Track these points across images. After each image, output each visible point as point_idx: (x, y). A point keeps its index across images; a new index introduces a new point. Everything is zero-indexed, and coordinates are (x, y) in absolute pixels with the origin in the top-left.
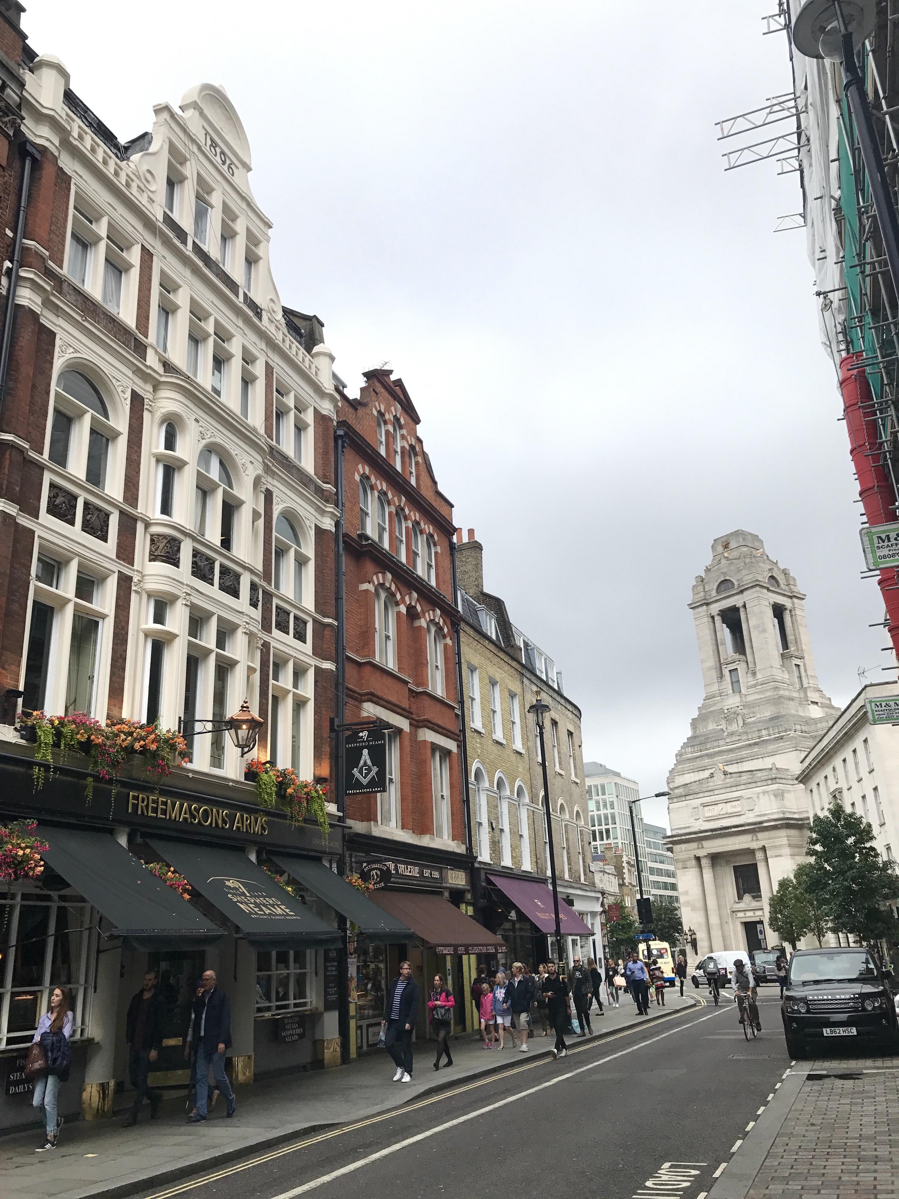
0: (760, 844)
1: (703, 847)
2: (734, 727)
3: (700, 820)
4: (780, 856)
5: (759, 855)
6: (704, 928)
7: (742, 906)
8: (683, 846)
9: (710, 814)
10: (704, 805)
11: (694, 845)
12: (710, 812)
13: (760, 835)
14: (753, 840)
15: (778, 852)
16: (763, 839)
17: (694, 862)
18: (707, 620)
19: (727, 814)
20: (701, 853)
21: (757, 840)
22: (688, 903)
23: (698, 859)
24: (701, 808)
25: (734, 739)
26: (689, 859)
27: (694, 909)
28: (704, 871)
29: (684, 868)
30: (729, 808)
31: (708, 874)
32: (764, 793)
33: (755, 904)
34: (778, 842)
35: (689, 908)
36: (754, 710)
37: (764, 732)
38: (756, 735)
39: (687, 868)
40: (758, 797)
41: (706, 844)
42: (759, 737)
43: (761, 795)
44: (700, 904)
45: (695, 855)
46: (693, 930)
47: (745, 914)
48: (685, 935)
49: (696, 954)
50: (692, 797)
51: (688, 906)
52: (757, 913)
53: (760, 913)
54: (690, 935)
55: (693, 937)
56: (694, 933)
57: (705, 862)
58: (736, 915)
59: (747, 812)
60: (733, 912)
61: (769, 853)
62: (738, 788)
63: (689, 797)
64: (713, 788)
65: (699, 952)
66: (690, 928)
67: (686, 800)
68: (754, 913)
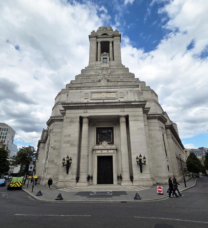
0: (125, 114)
1: (87, 112)
3: (88, 99)
4: (138, 120)
5: (123, 120)
7: (100, 147)
8: (73, 111)
10: (92, 92)
11: (82, 111)
12: (95, 96)
13: (126, 110)
14: (121, 111)
15: (136, 118)
16: (127, 111)
17: (79, 119)
18: (95, 42)
19: (106, 98)
20: (83, 115)
21: (124, 111)
23: (81, 118)
24: (90, 94)
26: (76, 118)
27: (72, 145)
28: (83, 125)
29: (71, 122)
30: (108, 95)
31: (85, 127)
32: (131, 91)
33: (109, 147)
34: (137, 114)
35: (69, 145)
39: (73, 122)
40: (127, 93)
41: (89, 111)
43: (129, 92)
44: (76, 143)
45: (80, 116)
46: (71, 158)
47: (102, 152)
48: (63, 160)
49: (67, 173)
50: (85, 88)
51: (68, 143)
52: (110, 151)
53: (112, 151)
54: (67, 161)
55: (70, 161)
56: (71, 160)
57: (85, 121)
58: (96, 152)
59: (119, 98)
60: (93, 150)
61: (130, 119)
62: (116, 87)
63: (83, 88)
64: (100, 86)
65: (70, 172)
66: (68, 157)
67: (81, 89)
68: (108, 151)
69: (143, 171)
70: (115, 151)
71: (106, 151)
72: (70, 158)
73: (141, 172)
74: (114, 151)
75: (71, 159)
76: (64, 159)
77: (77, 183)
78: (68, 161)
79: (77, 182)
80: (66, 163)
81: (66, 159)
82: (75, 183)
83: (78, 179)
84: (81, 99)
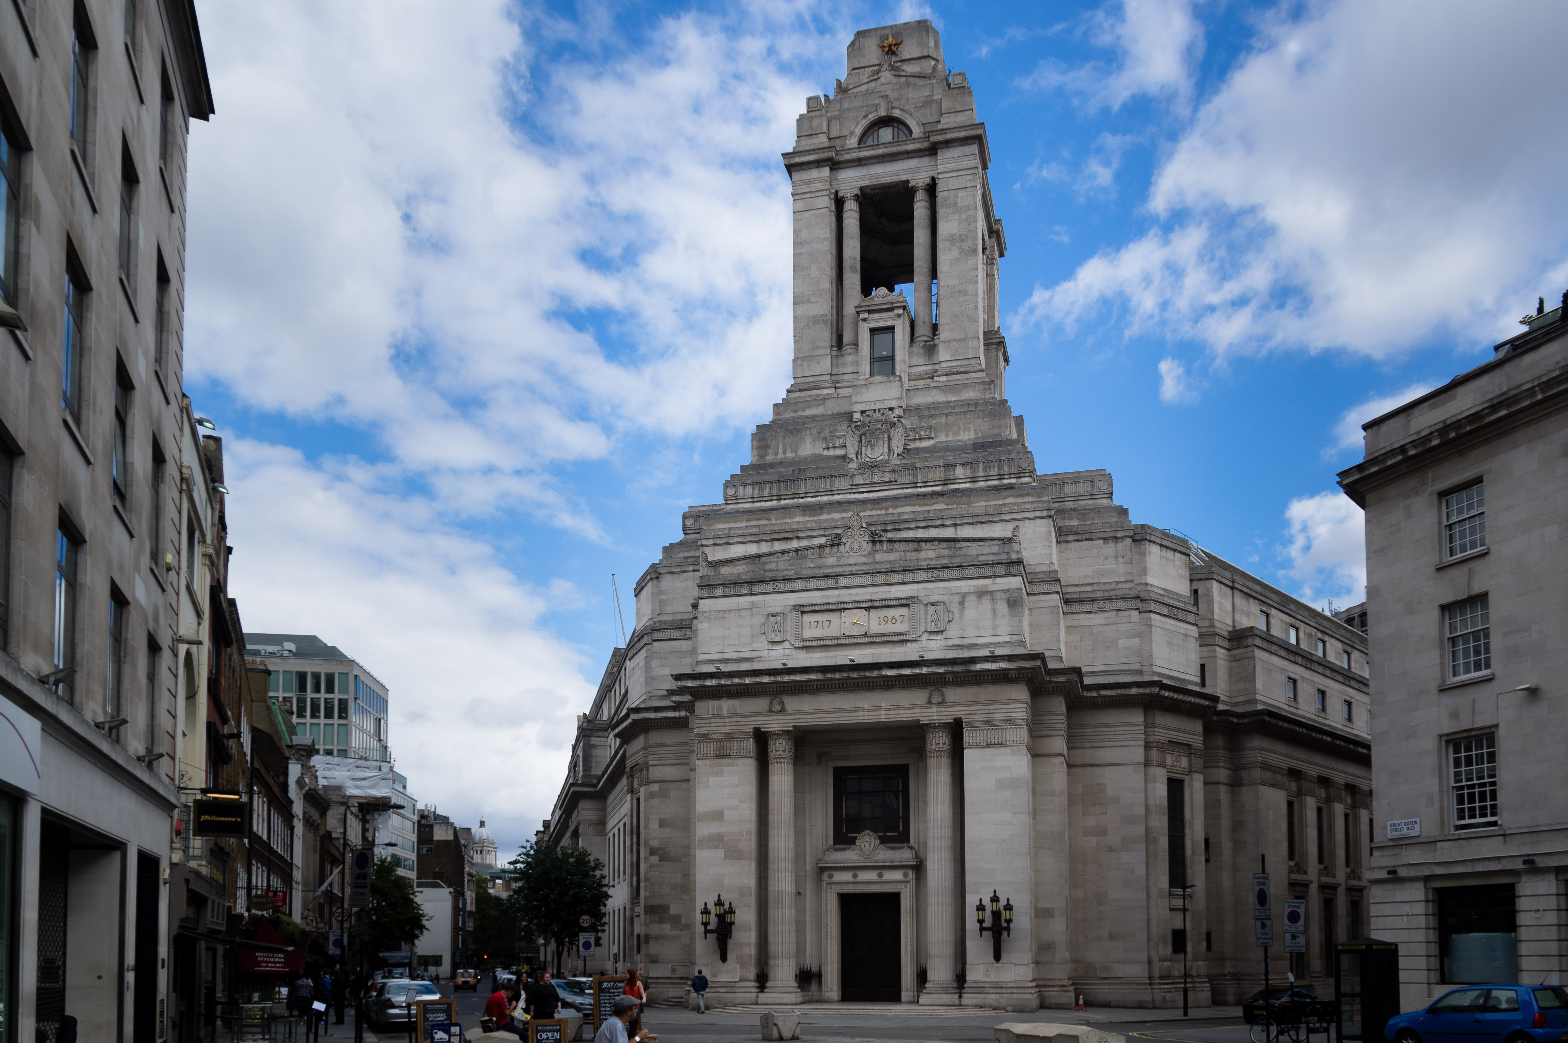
0: (949, 714)
1: (783, 710)
2: (879, 452)
3: (787, 645)
4: (1000, 745)
5: (939, 741)
6: (753, 900)
7: (849, 856)
8: (726, 705)
9: (817, 633)
10: (803, 610)
11: (761, 704)
12: (817, 627)
13: (953, 694)
14: (929, 702)
15: (993, 735)
16: (957, 703)
17: (751, 744)
18: (825, 203)
19: (866, 635)
20: (773, 723)
21: (943, 703)
22: (716, 841)
23: (761, 739)
24: (792, 616)
25: (876, 479)
26: (740, 736)
27: (733, 854)
28: (772, 769)
29: (718, 756)
30: (874, 623)
31: (781, 777)
32: (980, 594)
33: (884, 855)
34: (999, 712)
35: (719, 853)
36: (933, 422)
37: (959, 472)
38: (939, 474)
39: (728, 756)
40: (962, 606)
41: (792, 703)
42: (945, 482)
43: (971, 600)
44: (750, 845)
45: (755, 728)
46: (730, 904)
47: (855, 876)
48: (702, 913)
49: (724, 958)
50: (770, 587)
51: (717, 847)
52: (889, 875)
53: (897, 875)
54: (716, 915)
55: (728, 918)
56: (731, 911)
57: (780, 749)
58: (831, 877)
59: (925, 636)
60: (822, 870)
61: (968, 737)
62: (910, 577)
63: (762, 588)
64: (836, 570)
65: (730, 956)
66: (719, 900)
67: (752, 594)
68: (880, 876)
69: (1004, 957)
70: (910, 872)
71: (872, 876)
72: (727, 906)
73: (997, 957)
74: (906, 875)
75: (730, 908)
76: (706, 908)
77: (761, 995)
78: (721, 917)
79: (762, 992)
80: (713, 921)
81: (711, 907)
82: (754, 995)
83: (762, 980)
84: (756, 646)
